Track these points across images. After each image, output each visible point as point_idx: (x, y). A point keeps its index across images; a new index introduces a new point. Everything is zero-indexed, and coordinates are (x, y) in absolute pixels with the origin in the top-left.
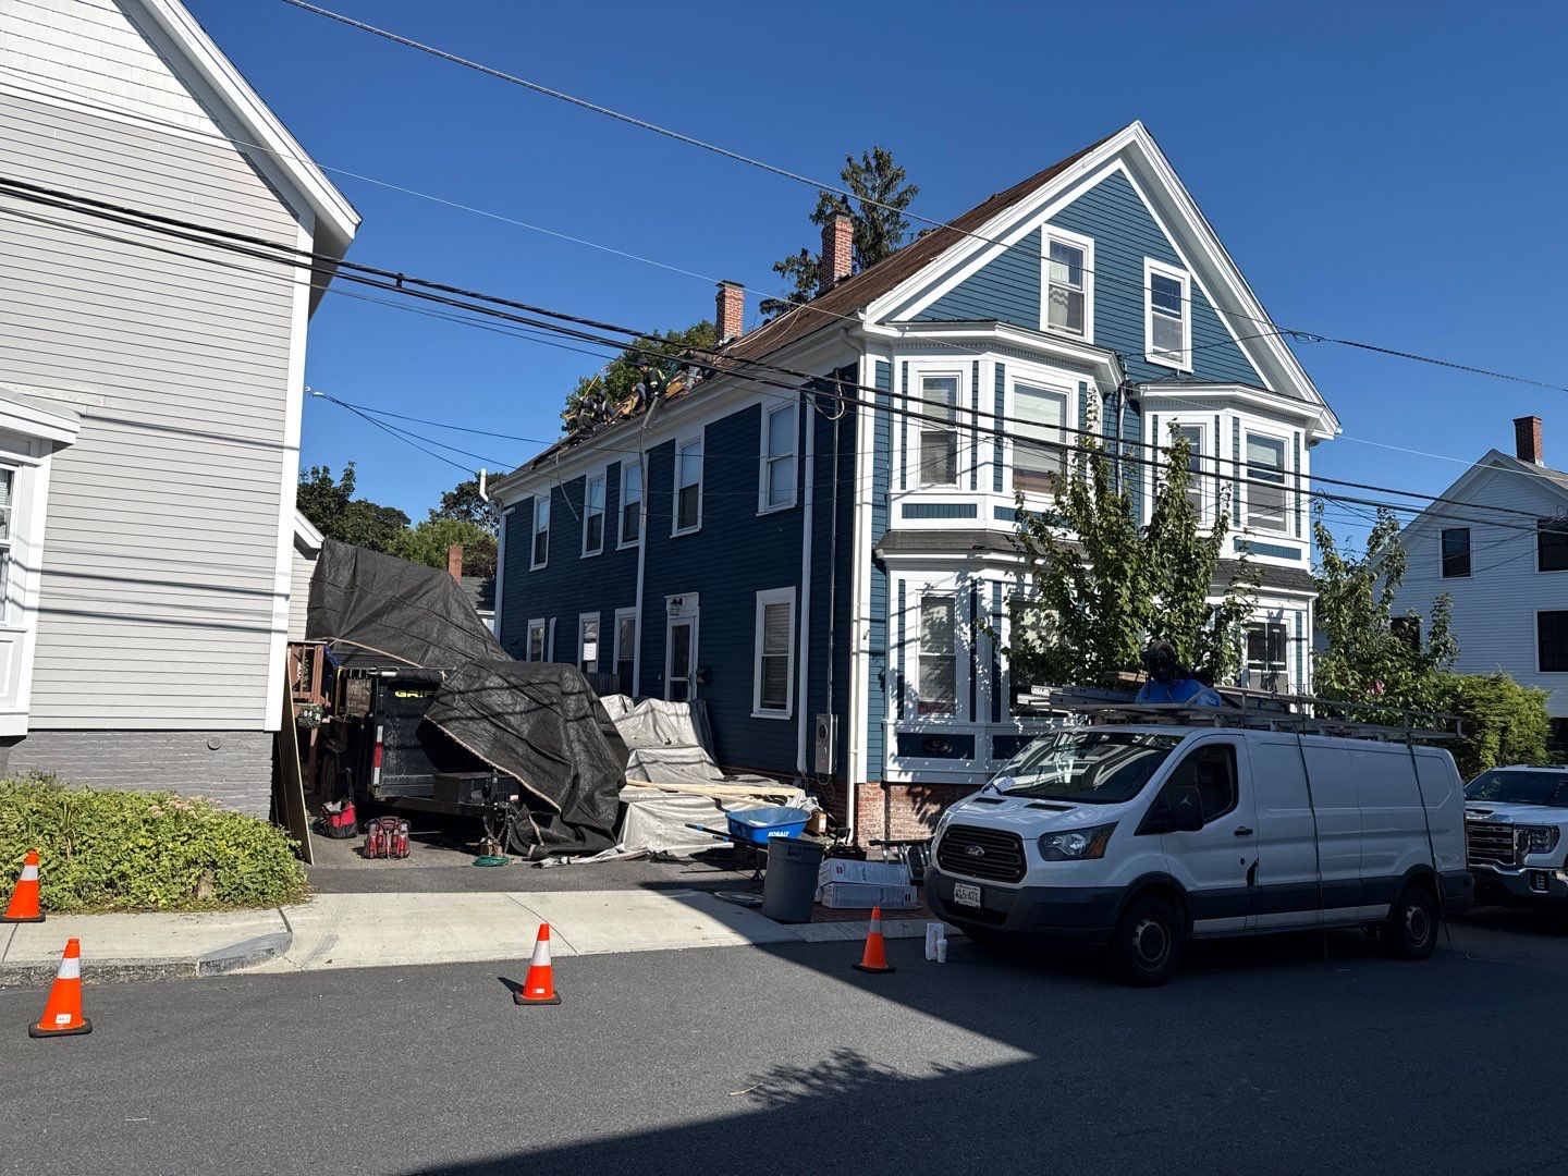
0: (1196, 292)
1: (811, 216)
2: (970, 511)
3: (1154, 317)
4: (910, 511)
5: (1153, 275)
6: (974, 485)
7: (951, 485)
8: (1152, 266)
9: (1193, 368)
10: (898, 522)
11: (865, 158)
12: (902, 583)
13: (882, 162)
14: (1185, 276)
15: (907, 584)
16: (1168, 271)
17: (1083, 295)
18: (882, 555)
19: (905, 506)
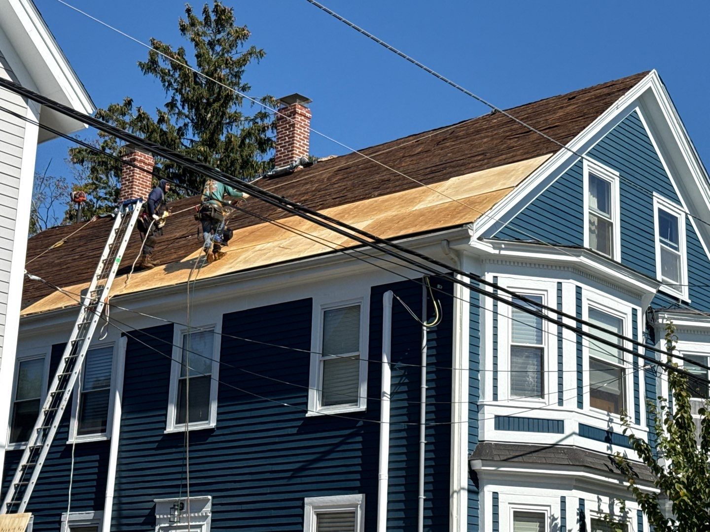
0: (690, 228)
1: (140, 64)
2: (557, 426)
3: (662, 249)
4: (502, 423)
5: (660, 210)
6: (561, 401)
7: (541, 400)
8: (659, 202)
9: (690, 298)
10: (490, 434)
11: (205, 11)
12: (495, 496)
13: (222, 18)
14: (681, 214)
15: (500, 496)
16: (669, 207)
17: (611, 224)
18: (478, 465)
19: (497, 417)
